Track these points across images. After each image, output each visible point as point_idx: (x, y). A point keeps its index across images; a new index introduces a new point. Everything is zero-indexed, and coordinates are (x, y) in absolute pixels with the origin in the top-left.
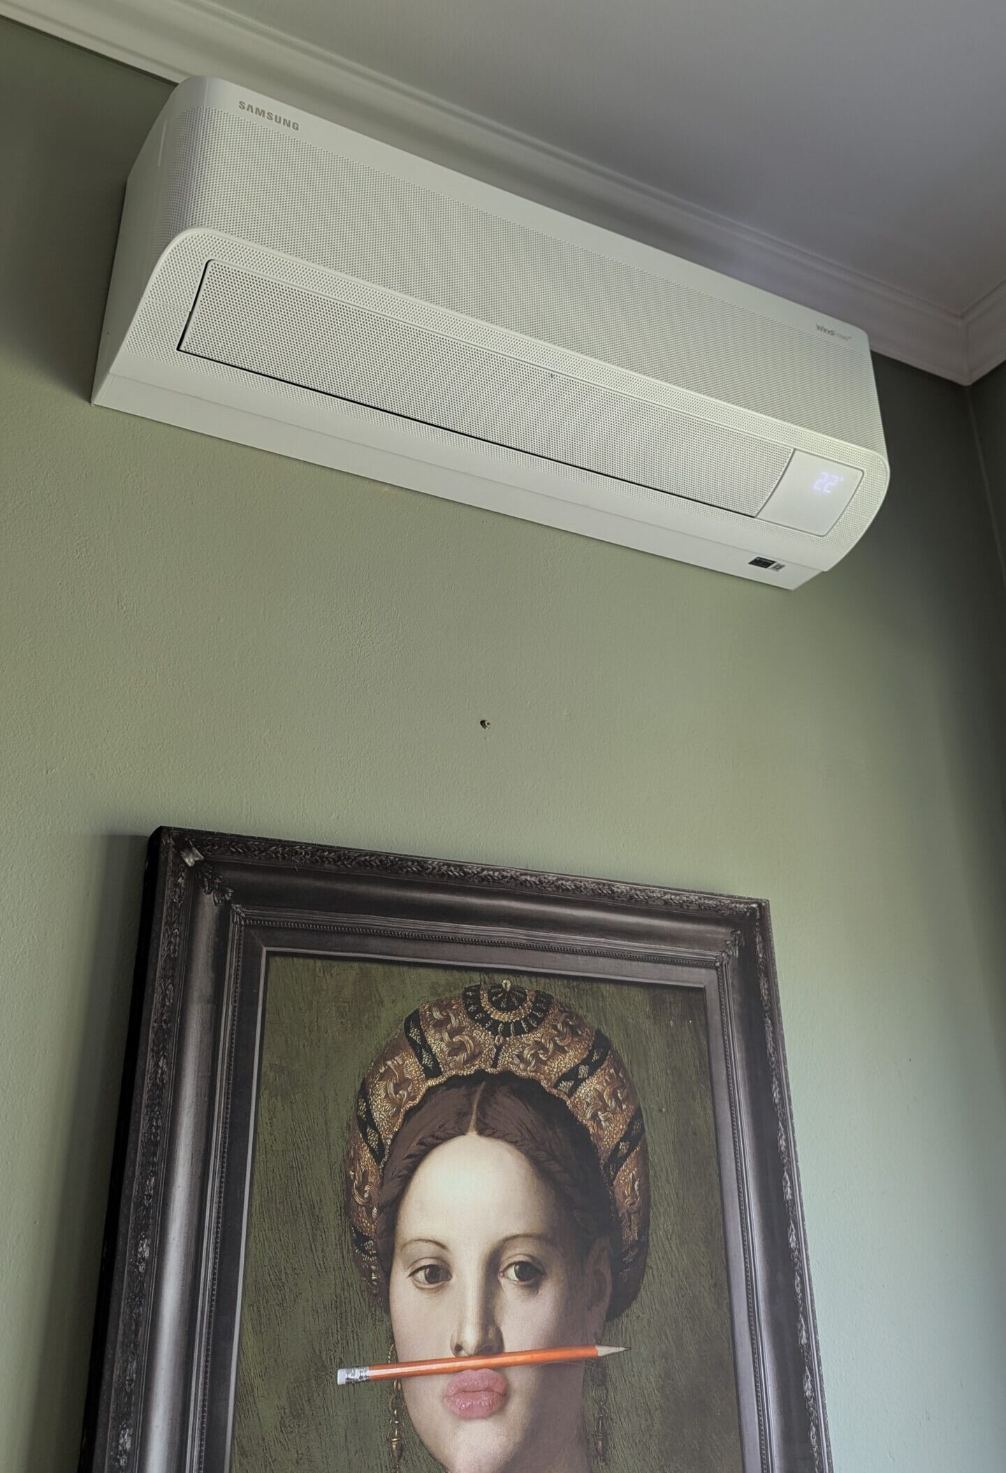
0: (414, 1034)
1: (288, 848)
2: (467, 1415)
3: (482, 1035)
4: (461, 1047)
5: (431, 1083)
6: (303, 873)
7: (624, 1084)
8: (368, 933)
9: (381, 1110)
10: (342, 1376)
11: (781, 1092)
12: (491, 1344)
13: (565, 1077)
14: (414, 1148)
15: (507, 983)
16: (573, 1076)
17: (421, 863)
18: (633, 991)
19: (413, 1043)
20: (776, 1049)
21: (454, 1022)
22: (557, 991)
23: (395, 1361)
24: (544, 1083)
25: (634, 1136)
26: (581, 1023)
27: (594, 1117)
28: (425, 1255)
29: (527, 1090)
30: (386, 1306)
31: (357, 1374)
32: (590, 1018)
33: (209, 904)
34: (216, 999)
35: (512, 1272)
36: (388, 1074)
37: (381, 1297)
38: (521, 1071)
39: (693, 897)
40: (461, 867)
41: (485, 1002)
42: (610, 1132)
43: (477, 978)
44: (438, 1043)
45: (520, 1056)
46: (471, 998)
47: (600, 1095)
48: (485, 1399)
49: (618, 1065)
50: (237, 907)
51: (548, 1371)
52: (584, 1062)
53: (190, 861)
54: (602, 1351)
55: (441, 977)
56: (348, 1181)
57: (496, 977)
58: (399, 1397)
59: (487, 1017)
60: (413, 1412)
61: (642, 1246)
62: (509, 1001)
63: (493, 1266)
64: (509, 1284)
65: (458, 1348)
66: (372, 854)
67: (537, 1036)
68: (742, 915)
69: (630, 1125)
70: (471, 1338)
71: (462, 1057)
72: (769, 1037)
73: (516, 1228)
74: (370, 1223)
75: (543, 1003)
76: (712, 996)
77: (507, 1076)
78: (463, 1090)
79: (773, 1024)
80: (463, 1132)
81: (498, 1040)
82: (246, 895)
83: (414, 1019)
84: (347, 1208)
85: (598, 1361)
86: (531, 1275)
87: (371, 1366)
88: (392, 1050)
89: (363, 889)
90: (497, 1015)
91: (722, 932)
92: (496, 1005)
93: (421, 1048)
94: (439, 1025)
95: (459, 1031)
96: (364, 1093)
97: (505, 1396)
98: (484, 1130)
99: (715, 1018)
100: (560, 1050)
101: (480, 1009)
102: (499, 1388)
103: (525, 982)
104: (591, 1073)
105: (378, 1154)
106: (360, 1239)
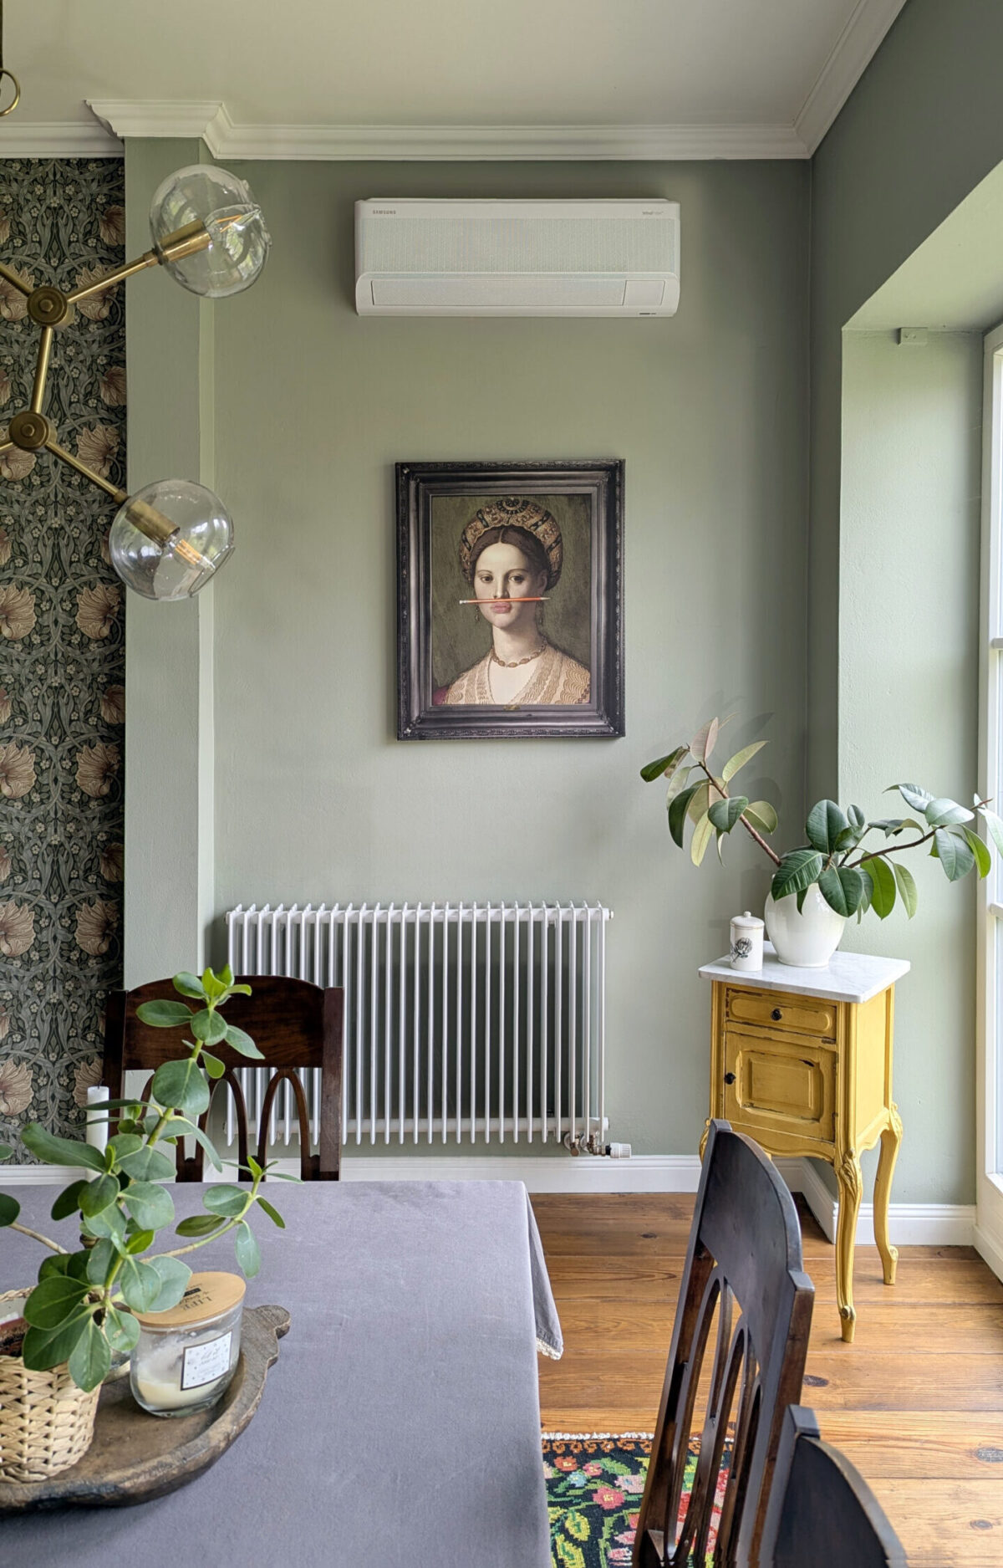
0: (480, 516)
1: (436, 464)
2: (499, 612)
3: (503, 515)
4: (496, 519)
5: (486, 529)
6: (441, 471)
7: (556, 526)
8: (464, 487)
9: (470, 537)
10: (461, 602)
11: (620, 526)
13: (533, 525)
14: (481, 547)
15: (512, 499)
16: (536, 525)
17: (481, 464)
18: (562, 497)
19: (480, 519)
20: (620, 511)
21: (493, 511)
22: (531, 499)
23: (476, 599)
24: (525, 528)
25: (558, 541)
26: (540, 508)
27: (543, 536)
28: (485, 574)
29: (520, 530)
30: (473, 586)
31: (465, 602)
32: (543, 507)
33: (413, 484)
34: (417, 510)
35: (513, 579)
36: (471, 528)
37: (472, 584)
38: (517, 524)
39: (590, 462)
40: (495, 463)
41: (504, 504)
42: (549, 541)
43: (501, 498)
44: (488, 518)
45: (517, 520)
46: (499, 505)
47: (546, 530)
48: (504, 609)
49: (553, 520)
50: (421, 484)
51: (524, 603)
52: (540, 520)
53: (405, 472)
54: (542, 599)
55: (489, 498)
56: (460, 556)
57: (509, 497)
58: (478, 608)
59: (505, 509)
60: (482, 611)
61: (559, 572)
62: (514, 504)
64: (512, 582)
65: (495, 597)
66: (463, 463)
67: (523, 514)
68: (611, 466)
69: (557, 539)
70: (499, 594)
71: (496, 522)
72: (618, 508)
73: (515, 567)
74: (468, 566)
75: (526, 503)
76: (594, 496)
77: (512, 526)
78: (496, 531)
79: (620, 503)
80: (497, 542)
81: (509, 516)
82: (423, 480)
83: (480, 511)
84: (461, 563)
85: (541, 601)
86: (519, 579)
88: (474, 521)
89: (461, 474)
90: (508, 508)
91: (601, 473)
92: (509, 505)
93: (482, 520)
94: (488, 513)
95: (495, 514)
96: (464, 533)
97: (509, 609)
98: (504, 541)
99: (595, 503)
100: (532, 517)
101: (503, 507)
102: (508, 606)
103: (519, 498)
104: (543, 523)
105: (469, 549)
106: (465, 570)
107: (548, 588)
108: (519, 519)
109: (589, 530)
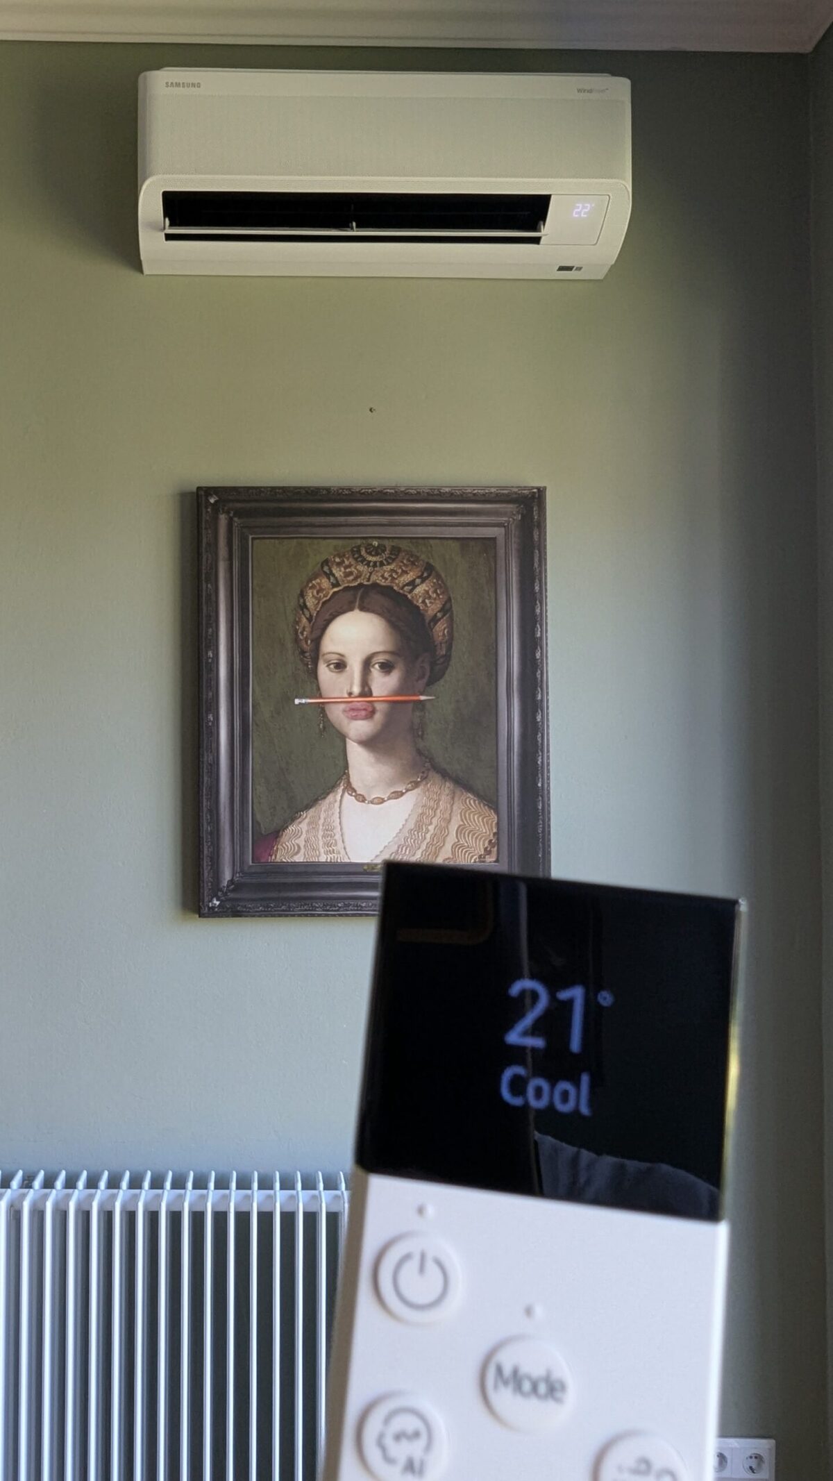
0: (326, 569)
1: (258, 489)
2: (355, 718)
3: (361, 568)
4: (351, 573)
5: (335, 590)
6: (267, 501)
7: (442, 586)
8: (300, 525)
9: (310, 602)
10: (297, 701)
11: (541, 587)
12: (366, 691)
14: (327, 617)
15: (376, 543)
17: (328, 490)
18: (450, 542)
19: (325, 573)
20: (540, 565)
21: (347, 562)
24: (395, 588)
25: (446, 610)
26: (417, 558)
27: (424, 602)
28: (334, 659)
29: (387, 591)
30: (316, 677)
31: (303, 701)
32: (423, 557)
33: (223, 519)
34: (230, 558)
35: (377, 666)
36: (313, 587)
37: (314, 674)
38: (383, 583)
39: (493, 490)
40: (350, 489)
41: (363, 552)
42: (432, 608)
43: (359, 542)
44: (338, 573)
45: (383, 576)
46: (355, 552)
47: (427, 592)
48: (363, 713)
49: (438, 577)
50: (236, 519)
51: (394, 705)
52: (418, 577)
53: (212, 501)
54: (423, 698)
55: (340, 542)
56: (296, 631)
57: (370, 541)
58: (323, 711)
59: (364, 560)
60: (328, 713)
61: (448, 657)
62: (377, 551)
63: (367, 664)
64: (376, 671)
65: (350, 694)
66: (301, 488)
67: (392, 567)
68: (525, 497)
69: (444, 605)
70: (356, 690)
71: (351, 578)
72: (536, 559)
73: (380, 648)
74: (308, 646)
75: (396, 551)
76: (501, 542)
77: (375, 585)
78: (352, 592)
79: (540, 552)
80: (351, 609)
81: (370, 569)
82: (239, 513)
83: (326, 562)
84: (296, 640)
85: (421, 701)
86: (387, 668)
87: (310, 698)
88: (315, 576)
89: (297, 505)
90: (370, 558)
91: (510, 507)
92: (370, 554)
93: (329, 575)
94: (339, 564)
95: (349, 566)
96: (302, 595)
97: (373, 712)
98: (362, 609)
99: (501, 552)
100: (406, 573)
101: (361, 556)
102: (370, 709)
104: (423, 582)
105: (310, 619)
106: (303, 652)
107: (433, 680)
108: (386, 575)
109: (493, 594)
